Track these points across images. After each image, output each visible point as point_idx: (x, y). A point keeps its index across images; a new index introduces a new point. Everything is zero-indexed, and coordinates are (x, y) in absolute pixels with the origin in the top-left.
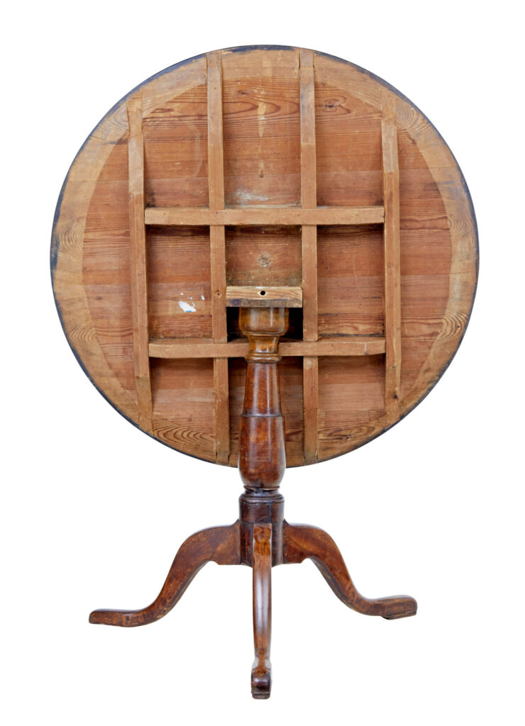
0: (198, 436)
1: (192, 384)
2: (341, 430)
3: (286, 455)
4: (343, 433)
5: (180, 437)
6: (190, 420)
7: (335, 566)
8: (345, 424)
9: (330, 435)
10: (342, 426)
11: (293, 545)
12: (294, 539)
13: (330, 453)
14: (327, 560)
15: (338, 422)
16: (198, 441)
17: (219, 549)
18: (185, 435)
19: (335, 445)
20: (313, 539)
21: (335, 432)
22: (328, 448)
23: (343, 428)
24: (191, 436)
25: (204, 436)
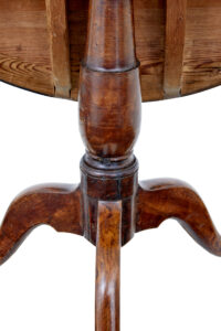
0: (30, 68)
1: (19, 6)
2: (212, 62)
3: (142, 90)
4: (214, 65)
5: (8, 68)
6: (19, 49)
7: (197, 221)
8: (217, 55)
9: (198, 67)
10: (213, 56)
11: (148, 211)
12: (150, 205)
13: (196, 86)
14: (189, 217)
15: (209, 52)
16: (31, 73)
17: (56, 215)
18: (14, 66)
19: (204, 78)
20: (173, 199)
21: (205, 63)
22: (194, 82)
23: (214, 59)
24: (22, 67)
25: (39, 68)
